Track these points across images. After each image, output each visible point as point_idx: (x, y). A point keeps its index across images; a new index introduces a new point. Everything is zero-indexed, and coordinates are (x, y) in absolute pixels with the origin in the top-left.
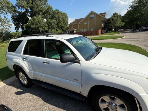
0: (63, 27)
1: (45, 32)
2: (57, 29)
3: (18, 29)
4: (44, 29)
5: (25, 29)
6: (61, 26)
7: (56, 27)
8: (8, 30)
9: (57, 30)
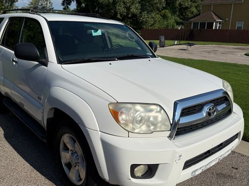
0: (187, 8)
1: (129, 18)
2: (168, 12)
3: (69, 4)
4: (128, 9)
5: (83, 5)
6: (180, 5)
7: (164, 8)
8: (49, 5)
9: (164, 17)
